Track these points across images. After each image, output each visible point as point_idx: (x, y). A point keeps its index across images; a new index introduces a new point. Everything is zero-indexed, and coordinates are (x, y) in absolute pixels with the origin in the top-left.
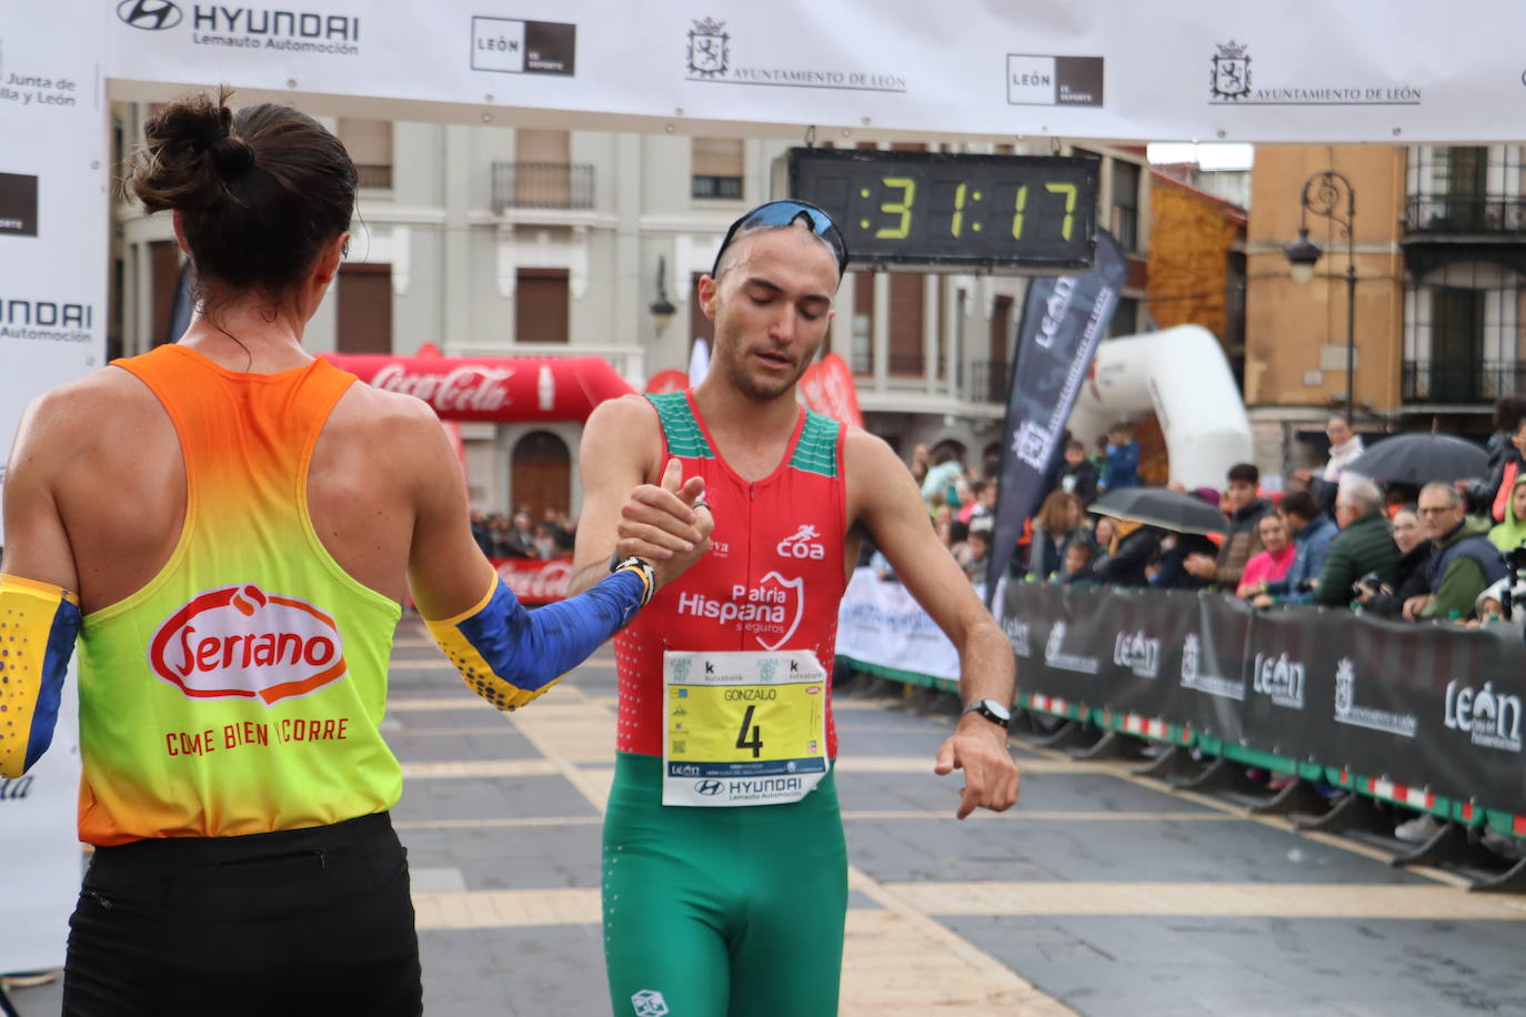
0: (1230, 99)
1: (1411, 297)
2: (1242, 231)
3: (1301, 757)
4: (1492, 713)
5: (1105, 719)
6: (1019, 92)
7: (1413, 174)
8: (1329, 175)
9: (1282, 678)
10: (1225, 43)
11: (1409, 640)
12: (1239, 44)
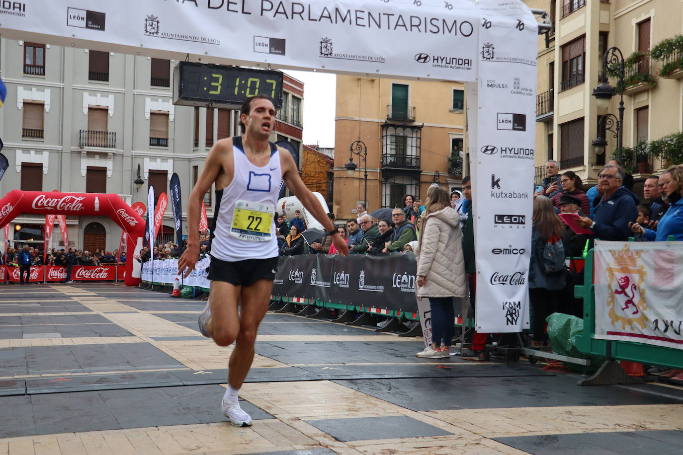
0: (326, 56)
1: (384, 186)
2: (332, 165)
3: (348, 304)
4: (407, 281)
5: (285, 300)
6: (258, 48)
7: (385, 147)
8: (359, 142)
9: (342, 279)
10: (324, 38)
11: (382, 263)
12: (329, 38)
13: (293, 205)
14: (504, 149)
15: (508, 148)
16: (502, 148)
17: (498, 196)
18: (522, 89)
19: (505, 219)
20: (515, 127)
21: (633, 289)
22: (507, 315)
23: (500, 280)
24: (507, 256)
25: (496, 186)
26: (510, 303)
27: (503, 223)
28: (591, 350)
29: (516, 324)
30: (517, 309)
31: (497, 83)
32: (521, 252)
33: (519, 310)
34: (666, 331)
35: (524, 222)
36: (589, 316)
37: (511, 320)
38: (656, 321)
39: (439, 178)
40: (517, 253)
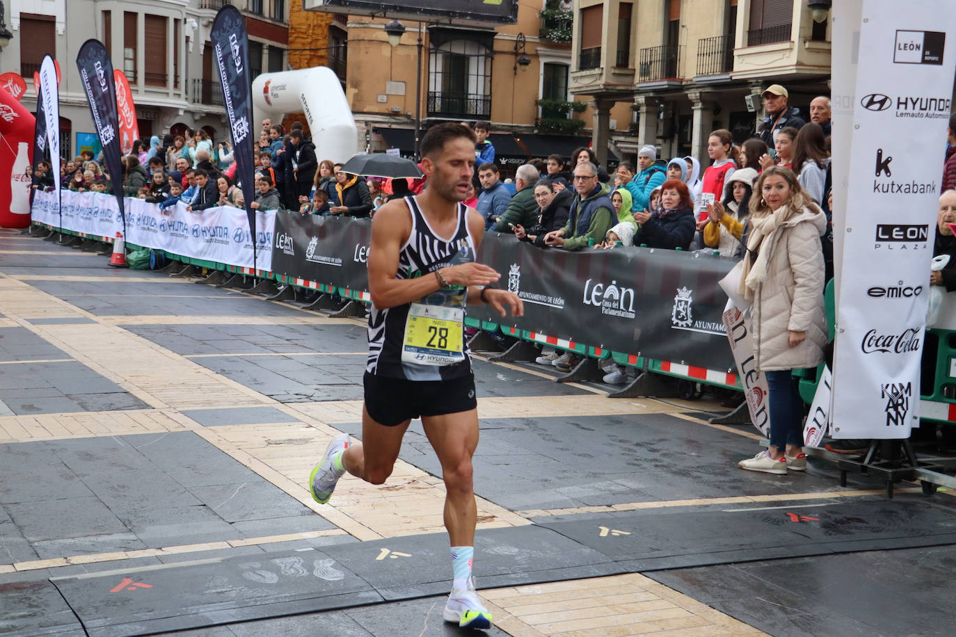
1: (433, 57)
3: (482, 319)
4: (616, 297)
5: (344, 293)
13: (283, 88)
14: (903, 100)
15: (911, 99)
16: (899, 98)
17: (885, 190)
19: (894, 233)
20: (926, 58)
22: (888, 407)
23: (878, 344)
24: (896, 301)
25: (883, 172)
26: (893, 385)
27: (891, 239)
29: (903, 424)
30: (905, 396)
32: (917, 291)
33: (909, 398)
35: (924, 236)
37: (895, 418)
39: (524, 45)
40: (911, 294)
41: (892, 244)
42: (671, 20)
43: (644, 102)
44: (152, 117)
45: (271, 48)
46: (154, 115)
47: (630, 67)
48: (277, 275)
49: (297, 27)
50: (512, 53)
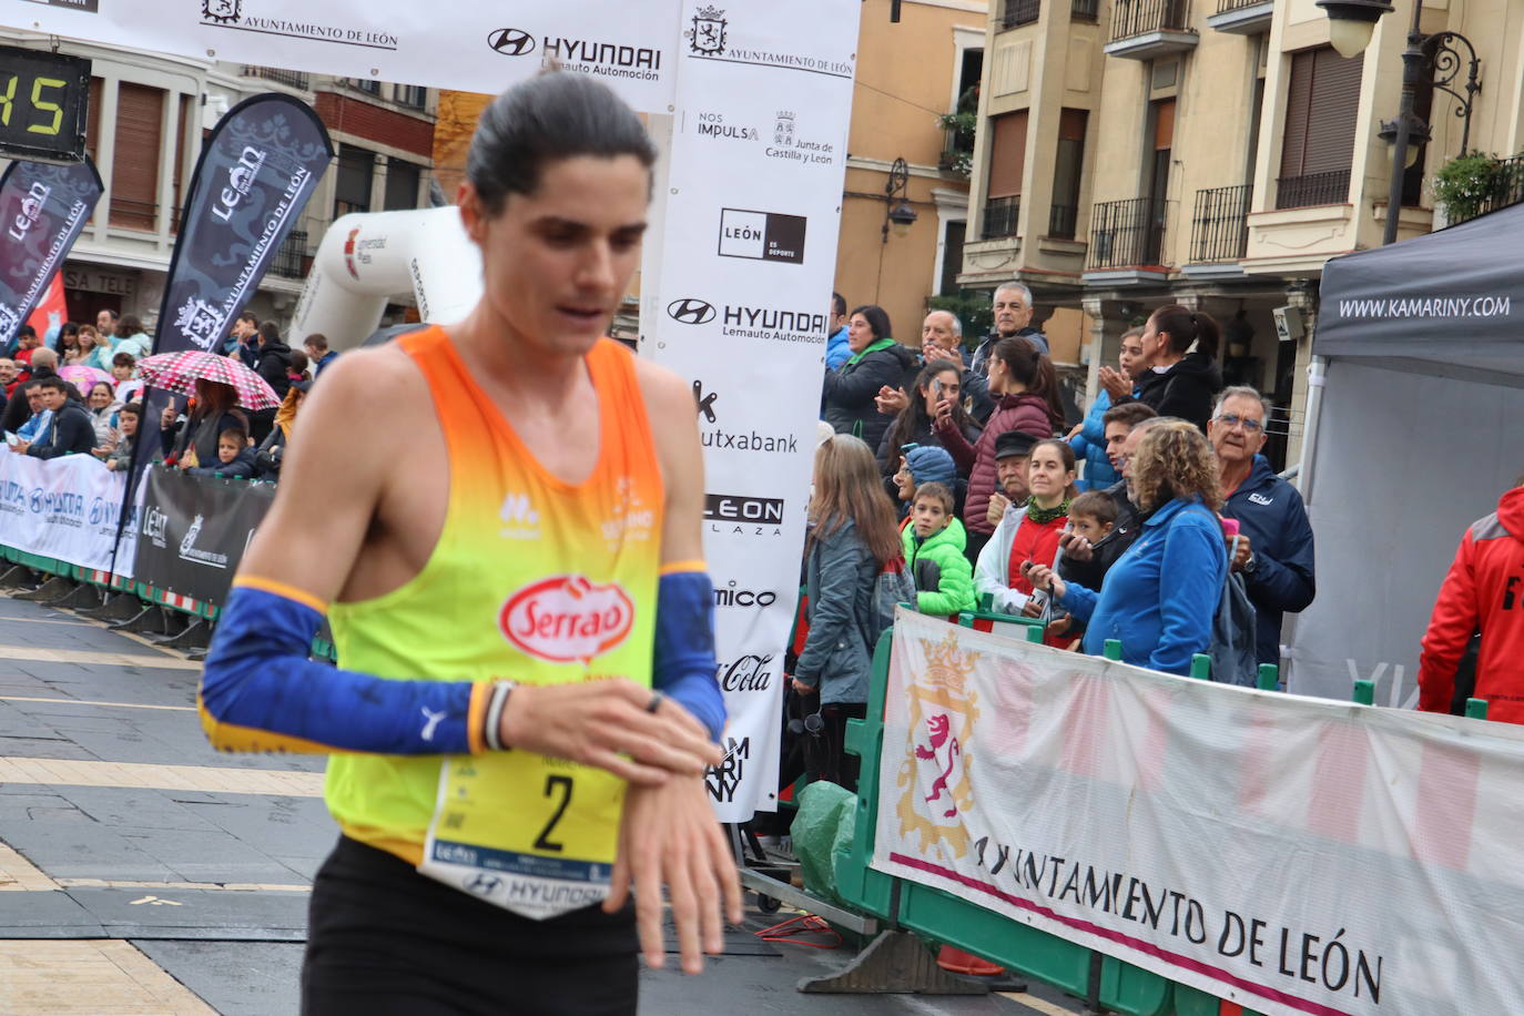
0: (221, 21)
13: (380, 244)
14: (733, 311)
15: (747, 310)
16: (728, 308)
18: (800, 145)
19: (722, 508)
20: (771, 252)
21: (954, 751)
27: (718, 516)
28: (863, 899)
29: (730, 800)
30: (737, 758)
31: (727, 123)
32: (763, 600)
33: (744, 761)
34: (996, 870)
35: (778, 517)
36: (868, 805)
37: (718, 790)
38: (984, 842)
39: (904, 184)
40: (752, 603)
41: (719, 524)
42: (1159, 148)
43: (1099, 310)
44: (123, 288)
45: (393, 163)
46: (127, 287)
47: (1078, 238)
48: (140, 585)
49: (467, 121)
50: (880, 198)
